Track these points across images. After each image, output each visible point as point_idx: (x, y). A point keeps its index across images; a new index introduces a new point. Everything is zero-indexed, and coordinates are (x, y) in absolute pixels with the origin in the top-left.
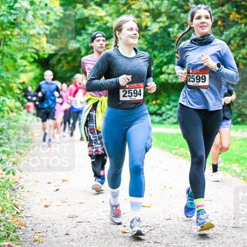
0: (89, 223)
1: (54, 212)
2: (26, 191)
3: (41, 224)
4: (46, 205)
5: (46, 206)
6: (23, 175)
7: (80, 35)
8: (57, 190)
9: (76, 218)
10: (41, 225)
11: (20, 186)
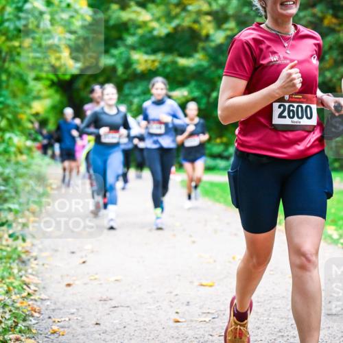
0: (129, 308)
1: (79, 293)
2: (41, 263)
3: (61, 309)
4: (69, 282)
5: (69, 285)
6: (36, 242)
7: (116, 46)
8: (84, 262)
9: (110, 301)
10: (62, 311)
11: (32, 257)
